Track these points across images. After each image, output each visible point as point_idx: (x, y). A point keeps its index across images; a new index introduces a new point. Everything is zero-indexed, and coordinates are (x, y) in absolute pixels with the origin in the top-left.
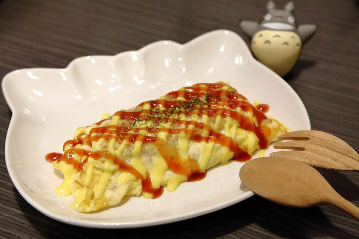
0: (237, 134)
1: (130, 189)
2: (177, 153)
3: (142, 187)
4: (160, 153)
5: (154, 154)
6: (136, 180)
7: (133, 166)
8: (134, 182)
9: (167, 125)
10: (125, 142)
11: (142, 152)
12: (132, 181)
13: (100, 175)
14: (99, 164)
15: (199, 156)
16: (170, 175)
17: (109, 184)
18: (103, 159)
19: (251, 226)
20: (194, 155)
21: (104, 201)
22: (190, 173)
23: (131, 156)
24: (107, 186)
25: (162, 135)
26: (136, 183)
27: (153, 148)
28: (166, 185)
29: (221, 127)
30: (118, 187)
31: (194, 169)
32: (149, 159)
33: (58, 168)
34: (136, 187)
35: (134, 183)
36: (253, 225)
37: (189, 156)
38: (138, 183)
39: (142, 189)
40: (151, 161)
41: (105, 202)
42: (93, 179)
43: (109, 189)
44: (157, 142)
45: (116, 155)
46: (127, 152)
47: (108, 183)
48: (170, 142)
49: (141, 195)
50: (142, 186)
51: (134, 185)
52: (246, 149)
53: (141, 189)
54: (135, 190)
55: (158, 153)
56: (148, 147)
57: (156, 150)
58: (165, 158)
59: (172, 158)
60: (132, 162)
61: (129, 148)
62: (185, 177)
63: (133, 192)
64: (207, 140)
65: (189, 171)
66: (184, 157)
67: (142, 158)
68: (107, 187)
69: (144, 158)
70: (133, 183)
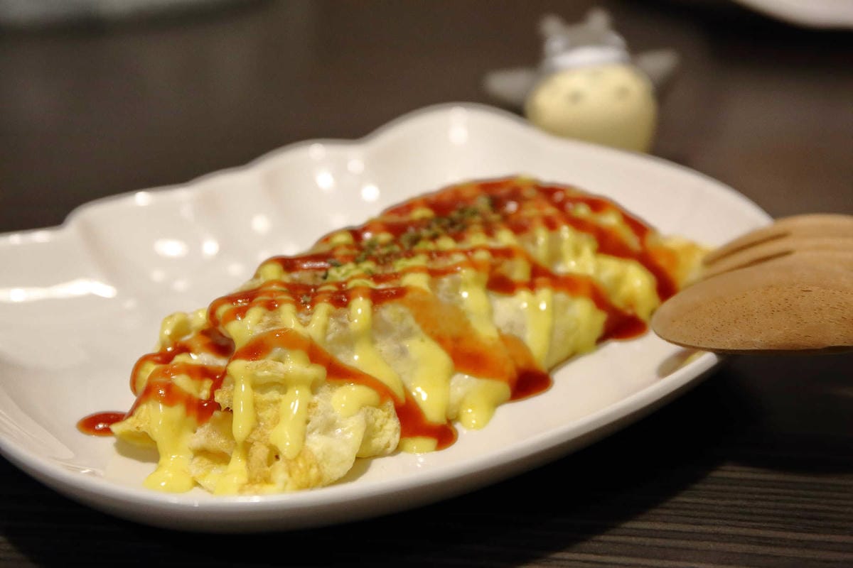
0: (599, 269)
1: (370, 432)
2: (466, 325)
3: (399, 423)
4: (424, 327)
5: (408, 334)
6: (380, 405)
7: (361, 369)
8: (377, 410)
9: (420, 261)
10: (323, 308)
11: (377, 330)
12: (370, 405)
13: (276, 402)
14: (269, 369)
15: (523, 327)
16: (465, 383)
17: (311, 416)
18: (277, 351)
19: (723, 470)
20: (511, 325)
21: (311, 466)
22: (515, 375)
23: (349, 341)
24: (308, 422)
25: (416, 281)
26: (380, 414)
27: (402, 314)
28: (457, 418)
29: (556, 256)
30: (338, 421)
31: (521, 363)
32: (396, 346)
33: (137, 425)
34: (381, 426)
35: (375, 414)
36: (729, 468)
37: (499, 330)
38: (386, 414)
39: (399, 428)
40: (403, 352)
41: (315, 466)
42: (258, 420)
43: (313, 430)
44: (409, 296)
45: (311, 338)
46: (336, 329)
47: (309, 413)
48: (440, 296)
49: (398, 449)
50: (397, 419)
51: (376, 419)
52: (631, 306)
53: (396, 428)
54: (382, 436)
55: (417, 328)
56: (390, 311)
57: (410, 321)
58: (440, 340)
59: (457, 340)
60: (356, 359)
61: (340, 320)
62: (503, 388)
63: (379, 442)
64: (531, 286)
65: (510, 369)
66: (485, 332)
67: (378, 346)
68: (309, 425)
69: (386, 346)
70: (373, 412)
